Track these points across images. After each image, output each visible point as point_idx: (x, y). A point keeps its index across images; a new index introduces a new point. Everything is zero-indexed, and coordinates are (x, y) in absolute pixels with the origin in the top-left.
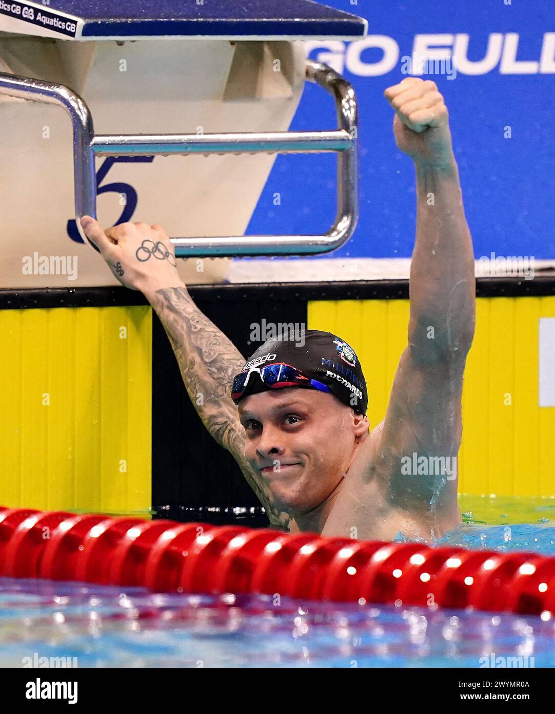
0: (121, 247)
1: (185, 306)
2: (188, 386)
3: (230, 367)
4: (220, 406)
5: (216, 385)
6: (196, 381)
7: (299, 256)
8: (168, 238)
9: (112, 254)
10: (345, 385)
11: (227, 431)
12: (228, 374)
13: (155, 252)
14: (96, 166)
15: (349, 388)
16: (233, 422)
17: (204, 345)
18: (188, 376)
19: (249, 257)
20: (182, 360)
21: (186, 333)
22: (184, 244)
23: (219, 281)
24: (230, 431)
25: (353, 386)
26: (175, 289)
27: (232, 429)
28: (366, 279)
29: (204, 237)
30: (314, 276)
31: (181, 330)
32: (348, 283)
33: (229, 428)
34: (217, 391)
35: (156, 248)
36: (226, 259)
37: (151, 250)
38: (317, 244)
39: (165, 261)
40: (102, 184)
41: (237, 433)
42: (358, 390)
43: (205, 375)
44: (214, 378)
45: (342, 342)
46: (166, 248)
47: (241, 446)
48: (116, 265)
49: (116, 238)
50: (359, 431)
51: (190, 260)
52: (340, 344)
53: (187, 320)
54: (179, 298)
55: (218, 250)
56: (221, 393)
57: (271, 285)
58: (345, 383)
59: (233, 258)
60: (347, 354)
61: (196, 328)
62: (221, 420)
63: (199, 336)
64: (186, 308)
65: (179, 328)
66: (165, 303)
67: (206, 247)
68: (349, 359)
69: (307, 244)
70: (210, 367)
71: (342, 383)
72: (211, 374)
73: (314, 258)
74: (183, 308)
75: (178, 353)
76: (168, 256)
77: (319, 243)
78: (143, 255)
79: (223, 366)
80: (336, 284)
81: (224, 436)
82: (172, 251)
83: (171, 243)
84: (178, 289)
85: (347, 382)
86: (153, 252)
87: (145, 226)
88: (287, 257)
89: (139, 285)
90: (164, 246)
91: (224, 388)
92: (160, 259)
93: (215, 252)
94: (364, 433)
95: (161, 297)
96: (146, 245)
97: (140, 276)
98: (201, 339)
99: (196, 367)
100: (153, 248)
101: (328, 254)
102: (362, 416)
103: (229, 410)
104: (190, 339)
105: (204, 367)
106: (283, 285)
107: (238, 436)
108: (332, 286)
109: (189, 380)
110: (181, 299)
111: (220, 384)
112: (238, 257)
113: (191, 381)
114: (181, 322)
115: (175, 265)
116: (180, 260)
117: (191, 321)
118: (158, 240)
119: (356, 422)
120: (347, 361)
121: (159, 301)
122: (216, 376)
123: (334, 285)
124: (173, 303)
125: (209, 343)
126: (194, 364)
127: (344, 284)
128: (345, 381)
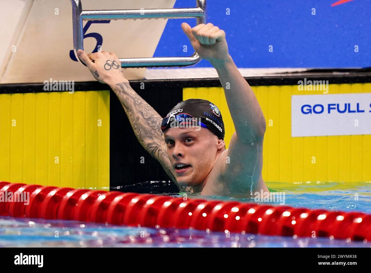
0: (97, 64)
1: (131, 91)
2: (135, 129)
3: (158, 121)
4: (153, 139)
5: (151, 129)
6: (140, 127)
7: (178, 67)
8: (118, 59)
9: (93, 67)
10: (215, 125)
11: (157, 151)
12: (157, 125)
13: (113, 65)
14: (83, 25)
15: (216, 126)
16: (160, 146)
17: (144, 110)
18: (135, 124)
19: (155, 67)
20: (131, 117)
21: (133, 104)
22: (125, 61)
23: (141, 79)
24: (159, 150)
25: (218, 126)
26: (125, 83)
27: (160, 149)
28: (210, 77)
29: (134, 58)
30: (186, 76)
31: (131, 103)
32: (202, 79)
33: (158, 149)
34: (151, 132)
35: (113, 63)
36: (144, 68)
37: (111, 64)
38: (187, 61)
39: (118, 69)
40: (86, 34)
41: (163, 151)
42: (220, 128)
43: (145, 124)
44: (149, 126)
45: (214, 105)
46: (118, 63)
47: (165, 157)
48: (95, 72)
49: (93, 59)
50: (220, 147)
51: (128, 69)
52: (213, 106)
53: (133, 98)
54: (127, 88)
55: (140, 64)
56: (153, 133)
57: (166, 80)
58: (214, 124)
59: (148, 68)
60: (216, 111)
61: (138, 102)
62: (154, 146)
63: (140, 106)
64: (132, 92)
65: (129, 102)
66: (121, 90)
67: (135, 62)
68: (217, 113)
69: (182, 61)
70: (148, 121)
71: (213, 124)
72: (148, 124)
73: (186, 68)
74: (130, 92)
75: (129, 114)
76: (119, 67)
77: (188, 60)
78: (108, 67)
79: (154, 121)
80: (196, 80)
81: (156, 153)
82: (120, 64)
83: (120, 61)
84: (126, 83)
85: (215, 124)
86: (112, 66)
87: (107, 53)
88: (173, 67)
89: (107, 81)
90: (117, 62)
91: (155, 131)
92: (116, 69)
93: (139, 65)
94: (222, 148)
95: (119, 87)
96: (109, 62)
97: (107, 77)
98: (142, 107)
99: (140, 120)
100: (112, 64)
101: (192, 66)
102: (222, 140)
103: (158, 141)
104: (136, 107)
105: (144, 121)
106: (171, 80)
107: (163, 152)
108: (194, 81)
109: (136, 127)
110: (129, 88)
111: (153, 129)
112: (150, 68)
113: (137, 127)
114: (130, 99)
115: (122, 71)
116: (123, 69)
117: (135, 99)
118: (113, 60)
119: (219, 142)
120: (216, 114)
121: (118, 89)
122: (151, 125)
123: (195, 80)
124: (126, 90)
125: (146, 109)
126: (139, 119)
127: (200, 80)
128: (215, 123)
